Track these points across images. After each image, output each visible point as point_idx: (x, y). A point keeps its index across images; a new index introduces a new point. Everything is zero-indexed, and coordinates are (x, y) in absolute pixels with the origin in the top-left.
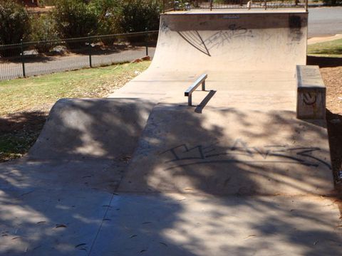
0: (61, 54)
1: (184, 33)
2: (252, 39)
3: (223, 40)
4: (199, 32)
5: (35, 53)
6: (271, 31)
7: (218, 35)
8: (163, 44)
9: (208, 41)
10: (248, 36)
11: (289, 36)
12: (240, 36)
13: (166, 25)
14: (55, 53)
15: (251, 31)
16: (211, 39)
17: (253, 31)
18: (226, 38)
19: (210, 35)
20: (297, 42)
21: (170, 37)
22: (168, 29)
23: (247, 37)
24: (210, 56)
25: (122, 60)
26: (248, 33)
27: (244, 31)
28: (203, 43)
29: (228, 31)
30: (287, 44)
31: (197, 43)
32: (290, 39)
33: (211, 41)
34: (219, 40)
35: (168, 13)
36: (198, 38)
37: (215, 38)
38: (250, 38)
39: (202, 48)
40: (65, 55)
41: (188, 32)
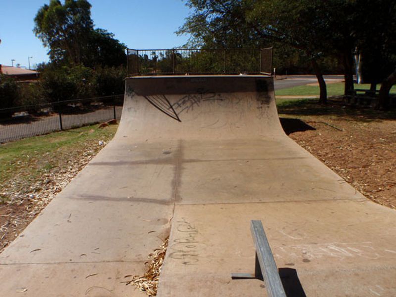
0: (47, 115)
1: (151, 98)
2: (222, 103)
3: (192, 104)
4: (167, 96)
5: (26, 114)
6: (240, 95)
7: (186, 99)
8: (129, 109)
9: (176, 106)
10: (218, 99)
11: (258, 100)
12: (208, 100)
13: (131, 90)
14: (42, 114)
15: (219, 95)
16: (180, 103)
17: (222, 94)
18: (195, 102)
19: (178, 100)
20: (266, 106)
21: (137, 101)
22: (133, 93)
23: (216, 101)
24: (180, 121)
25: (92, 121)
26: (216, 97)
27: (212, 95)
28: (171, 107)
29: (196, 95)
30: (258, 108)
31: (165, 108)
32: (260, 103)
33: (179, 106)
34: (188, 104)
35: (133, 77)
36: (166, 102)
37: (184, 103)
38: (219, 101)
39: (171, 112)
40: (49, 116)
41: (155, 96)
